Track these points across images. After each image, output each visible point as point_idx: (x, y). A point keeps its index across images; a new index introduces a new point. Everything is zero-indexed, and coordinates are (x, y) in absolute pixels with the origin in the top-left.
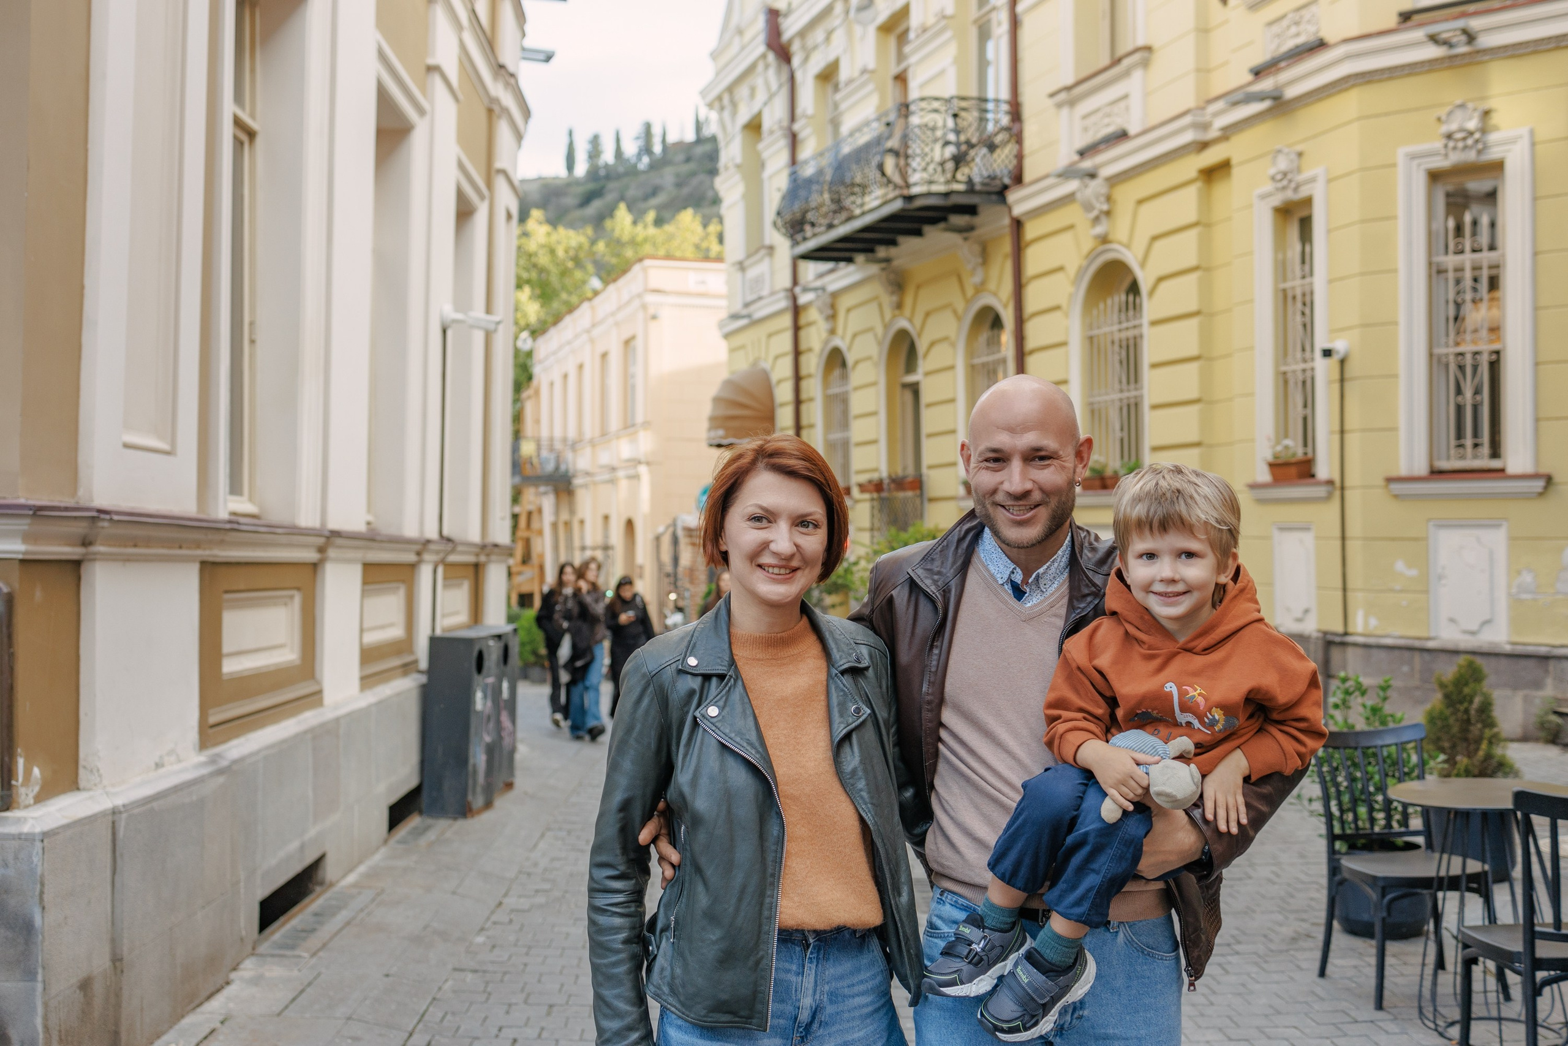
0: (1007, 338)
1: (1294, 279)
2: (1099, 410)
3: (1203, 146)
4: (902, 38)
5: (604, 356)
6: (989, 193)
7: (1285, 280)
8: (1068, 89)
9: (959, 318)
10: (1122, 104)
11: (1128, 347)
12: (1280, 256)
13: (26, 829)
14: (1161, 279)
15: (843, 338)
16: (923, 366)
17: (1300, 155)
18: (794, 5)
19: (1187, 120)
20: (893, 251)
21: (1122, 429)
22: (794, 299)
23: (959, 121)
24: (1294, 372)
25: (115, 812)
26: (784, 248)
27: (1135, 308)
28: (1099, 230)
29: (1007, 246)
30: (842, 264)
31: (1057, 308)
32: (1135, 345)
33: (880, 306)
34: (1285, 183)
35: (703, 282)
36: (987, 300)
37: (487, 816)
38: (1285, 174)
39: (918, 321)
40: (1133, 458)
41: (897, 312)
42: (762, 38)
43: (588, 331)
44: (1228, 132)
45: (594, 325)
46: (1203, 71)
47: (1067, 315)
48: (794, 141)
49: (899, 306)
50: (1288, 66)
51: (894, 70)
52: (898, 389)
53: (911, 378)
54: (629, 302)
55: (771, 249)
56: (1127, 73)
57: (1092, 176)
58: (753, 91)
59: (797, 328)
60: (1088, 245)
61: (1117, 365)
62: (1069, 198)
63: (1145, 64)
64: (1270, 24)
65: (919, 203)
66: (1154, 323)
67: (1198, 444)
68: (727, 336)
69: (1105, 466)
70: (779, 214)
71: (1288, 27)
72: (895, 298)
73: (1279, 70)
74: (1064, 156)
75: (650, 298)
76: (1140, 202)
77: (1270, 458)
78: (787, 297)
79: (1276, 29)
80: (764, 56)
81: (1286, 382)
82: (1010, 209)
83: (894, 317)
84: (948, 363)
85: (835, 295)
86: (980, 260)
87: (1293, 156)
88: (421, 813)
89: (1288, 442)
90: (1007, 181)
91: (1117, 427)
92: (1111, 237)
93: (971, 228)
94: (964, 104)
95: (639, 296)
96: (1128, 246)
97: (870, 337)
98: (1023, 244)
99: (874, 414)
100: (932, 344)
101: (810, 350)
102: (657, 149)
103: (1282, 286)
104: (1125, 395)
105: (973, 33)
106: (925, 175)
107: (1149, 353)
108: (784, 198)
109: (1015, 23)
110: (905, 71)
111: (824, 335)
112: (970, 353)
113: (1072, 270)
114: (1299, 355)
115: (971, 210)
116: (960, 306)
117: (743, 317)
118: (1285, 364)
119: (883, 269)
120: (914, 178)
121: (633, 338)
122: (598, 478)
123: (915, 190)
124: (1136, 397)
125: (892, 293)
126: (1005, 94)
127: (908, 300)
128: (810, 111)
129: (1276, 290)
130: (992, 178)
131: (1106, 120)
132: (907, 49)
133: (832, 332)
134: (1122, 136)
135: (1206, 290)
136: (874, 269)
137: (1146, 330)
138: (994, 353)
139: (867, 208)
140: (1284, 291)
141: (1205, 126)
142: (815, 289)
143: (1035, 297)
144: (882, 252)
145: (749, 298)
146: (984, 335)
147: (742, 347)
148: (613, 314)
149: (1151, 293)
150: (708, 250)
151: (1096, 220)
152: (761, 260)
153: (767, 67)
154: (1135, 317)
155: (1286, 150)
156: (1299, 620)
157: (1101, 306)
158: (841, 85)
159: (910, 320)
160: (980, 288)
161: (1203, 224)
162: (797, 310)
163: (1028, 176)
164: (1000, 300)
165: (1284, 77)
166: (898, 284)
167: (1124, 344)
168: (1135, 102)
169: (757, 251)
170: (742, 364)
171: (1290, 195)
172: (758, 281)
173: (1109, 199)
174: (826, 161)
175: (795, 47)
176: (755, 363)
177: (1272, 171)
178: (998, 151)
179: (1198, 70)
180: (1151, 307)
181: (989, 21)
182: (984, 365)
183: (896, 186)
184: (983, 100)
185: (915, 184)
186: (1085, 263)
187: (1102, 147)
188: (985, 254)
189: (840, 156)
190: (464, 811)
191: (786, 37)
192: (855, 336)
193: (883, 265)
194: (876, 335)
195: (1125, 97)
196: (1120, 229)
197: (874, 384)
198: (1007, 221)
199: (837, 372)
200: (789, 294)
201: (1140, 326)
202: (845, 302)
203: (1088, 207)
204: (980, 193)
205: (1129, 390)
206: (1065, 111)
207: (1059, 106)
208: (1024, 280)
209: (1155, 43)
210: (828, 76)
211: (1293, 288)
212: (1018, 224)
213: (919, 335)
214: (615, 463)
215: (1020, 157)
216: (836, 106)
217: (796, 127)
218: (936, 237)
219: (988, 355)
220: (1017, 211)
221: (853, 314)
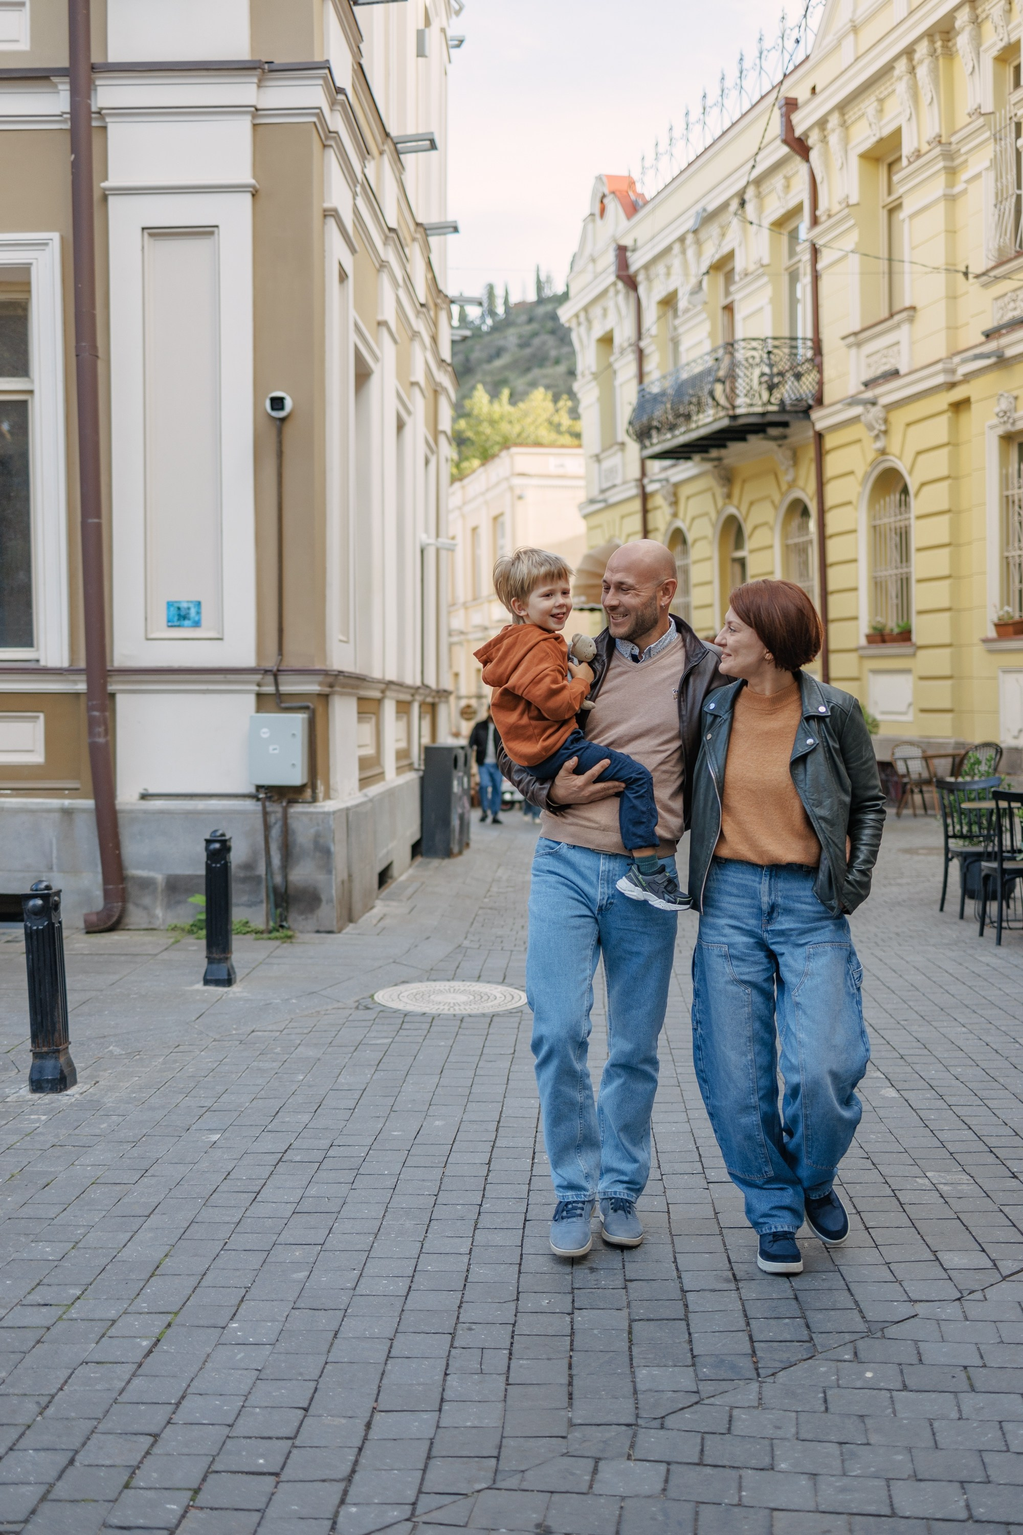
0: (813, 525)
1: (1013, 488)
2: (881, 583)
3: (952, 385)
4: (729, 277)
5: (475, 529)
6: (796, 412)
7: (1007, 489)
8: (855, 334)
9: (776, 507)
10: (895, 348)
11: (901, 534)
12: (1004, 472)
13: (326, 809)
14: (923, 484)
15: (684, 521)
16: (749, 544)
17: (1016, 398)
18: (639, 243)
19: (940, 366)
20: (723, 452)
21: (897, 597)
22: (643, 487)
23: (772, 356)
24: (1013, 557)
25: (348, 809)
26: (633, 447)
27: (906, 505)
28: (879, 445)
29: (811, 453)
30: (681, 461)
31: (849, 503)
32: (906, 532)
33: (714, 495)
34: (1005, 418)
35: (562, 466)
36: (797, 494)
37: (460, 859)
38: (1005, 412)
39: (744, 508)
40: (905, 619)
41: (727, 501)
42: (613, 269)
43: (460, 508)
44: (968, 377)
45: (465, 503)
46: (952, 328)
47: (856, 509)
48: (641, 355)
49: (729, 496)
50: (1008, 332)
51: (725, 302)
52: (729, 564)
53: (739, 554)
54: (497, 484)
55: (623, 444)
56: (898, 326)
57: (874, 404)
58: (605, 310)
59: (645, 511)
60: (871, 455)
61: (894, 548)
62: (856, 419)
63: (911, 320)
64: (997, 299)
65: (741, 421)
66: (919, 517)
67: (949, 609)
68: (586, 517)
69: (885, 626)
70: (630, 423)
71: (1009, 303)
72: (725, 490)
73: (1001, 336)
74: (853, 386)
75: (517, 481)
76: (908, 425)
77: (996, 620)
78: (637, 486)
79: (1000, 303)
80: (614, 284)
81: (1008, 564)
82: (813, 424)
83: (725, 504)
84: (767, 543)
85: (677, 485)
86: (791, 463)
87: (1012, 400)
88: (422, 855)
89: (1010, 609)
90: (811, 402)
91: (894, 595)
92: (888, 450)
93: (785, 437)
94: (777, 343)
95: (507, 479)
96: (900, 458)
97: (705, 520)
98: (824, 452)
99: (709, 583)
100: (755, 528)
101: (656, 529)
102: (500, 310)
103: (1006, 493)
104: (900, 571)
105: (786, 279)
106: (748, 401)
107: (915, 541)
108: (634, 410)
109: (816, 277)
110: (732, 303)
111: (668, 518)
112: (785, 535)
113: (860, 473)
114: (1016, 545)
115: (785, 425)
116: (777, 497)
117: (600, 501)
118: (1008, 551)
119: (715, 467)
120: (739, 401)
121: (502, 514)
122: (471, 637)
123: (739, 411)
124: (907, 573)
125: (724, 486)
126: (809, 334)
127: (736, 492)
128: (654, 331)
129: (1001, 496)
130: (799, 400)
131: (884, 360)
132: (733, 288)
133: (675, 515)
134: (895, 374)
135: (954, 493)
136: (708, 466)
137: (913, 521)
138: (803, 536)
139: (700, 423)
140: (1007, 497)
141: (953, 371)
142: (659, 481)
143: (833, 494)
144: (714, 453)
145: (605, 485)
146: (796, 521)
147: (599, 526)
148: (483, 494)
149: (917, 494)
150: (559, 425)
151: (877, 437)
152: (614, 454)
153: (617, 292)
154: (906, 512)
155: (1006, 395)
156: (1016, 737)
157: (882, 502)
158: (680, 313)
159: (738, 508)
160: (792, 485)
161: (953, 444)
162: (645, 497)
163: (827, 400)
164: (807, 495)
165: (1004, 341)
166: (728, 478)
167: (898, 531)
168: (904, 347)
169: (611, 446)
170: (600, 541)
171: (1009, 427)
172: (612, 471)
173: (886, 421)
174: (668, 383)
175: (641, 278)
176: (610, 540)
177: (997, 409)
178: (803, 379)
179: (948, 328)
180: (917, 505)
181: (798, 269)
182: (796, 545)
183: (724, 408)
184: (794, 339)
185: (739, 407)
186: (869, 469)
187: (881, 381)
188: (795, 458)
189: (680, 381)
190: (448, 854)
191: (633, 269)
192: (693, 519)
193: (716, 463)
194: (710, 519)
195: (898, 343)
196: (894, 447)
197: (709, 559)
198: (811, 433)
199: (679, 548)
200: (639, 483)
201: (909, 519)
202: (684, 492)
203: (870, 428)
204: (789, 412)
205: (902, 568)
206: (854, 351)
207: (849, 346)
208: (825, 480)
209: (919, 306)
210: (669, 302)
211: (1013, 495)
212: (819, 436)
213: (745, 520)
214: (487, 624)
215: (821, 383)
216: (675, 328)
217: (643, 344)
218: (755, 442)
219: (799, 537)
220: (819, 426)
221: (692, 502)
